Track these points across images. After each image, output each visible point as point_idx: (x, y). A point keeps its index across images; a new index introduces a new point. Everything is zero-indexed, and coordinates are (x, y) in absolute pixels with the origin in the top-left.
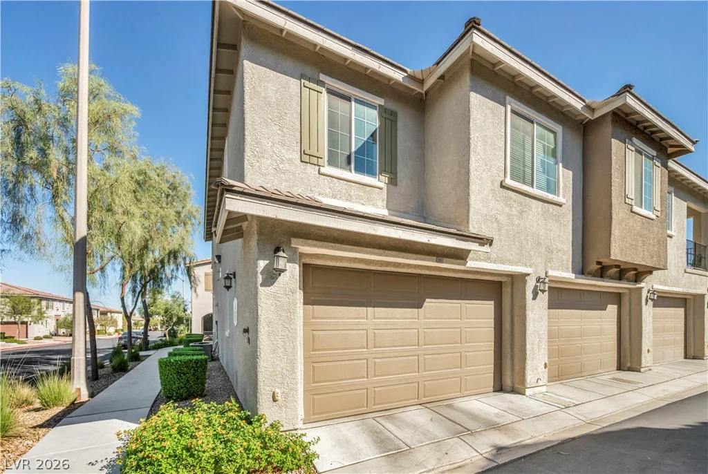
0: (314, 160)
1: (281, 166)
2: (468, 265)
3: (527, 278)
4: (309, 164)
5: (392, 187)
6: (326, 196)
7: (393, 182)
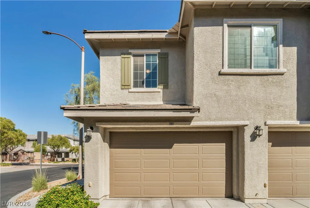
0: (126, 87)
1: (113, 93)
2: (191, 124)
3: (245, 128)
4: (124, 90)
5: (165, 90)
6: (132, 101)
7: (166, 87)
